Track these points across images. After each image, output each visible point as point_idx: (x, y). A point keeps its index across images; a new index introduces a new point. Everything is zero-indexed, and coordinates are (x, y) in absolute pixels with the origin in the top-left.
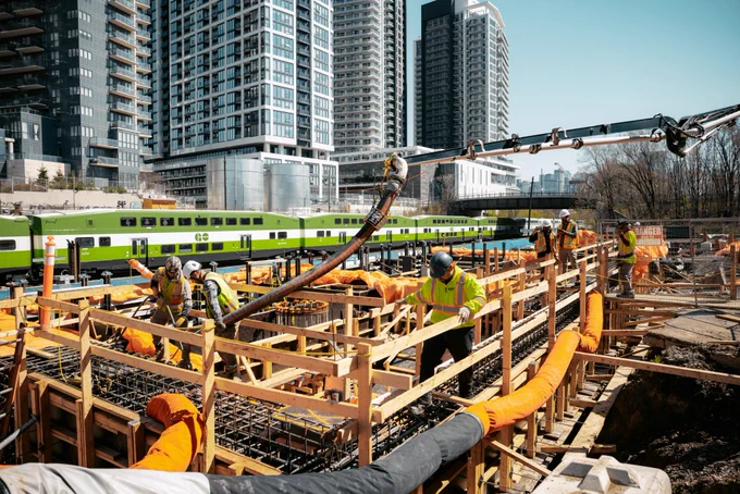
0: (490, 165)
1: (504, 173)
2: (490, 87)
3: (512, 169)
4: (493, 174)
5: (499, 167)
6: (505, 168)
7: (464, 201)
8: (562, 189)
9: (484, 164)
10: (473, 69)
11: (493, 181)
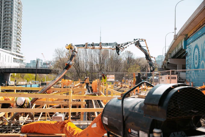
0: (13, 54)
1: (19, 58)
2: (14, 22)
3: (22, 57)
4: (14, 58)
5: (17, 56)
6: (19, 56)
7: (3, 69)
8: (40, 66)
9: (10, 54)
10: (7, 13)
11: (14, 61)
